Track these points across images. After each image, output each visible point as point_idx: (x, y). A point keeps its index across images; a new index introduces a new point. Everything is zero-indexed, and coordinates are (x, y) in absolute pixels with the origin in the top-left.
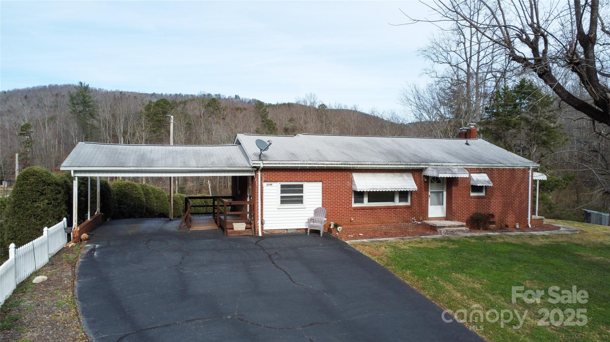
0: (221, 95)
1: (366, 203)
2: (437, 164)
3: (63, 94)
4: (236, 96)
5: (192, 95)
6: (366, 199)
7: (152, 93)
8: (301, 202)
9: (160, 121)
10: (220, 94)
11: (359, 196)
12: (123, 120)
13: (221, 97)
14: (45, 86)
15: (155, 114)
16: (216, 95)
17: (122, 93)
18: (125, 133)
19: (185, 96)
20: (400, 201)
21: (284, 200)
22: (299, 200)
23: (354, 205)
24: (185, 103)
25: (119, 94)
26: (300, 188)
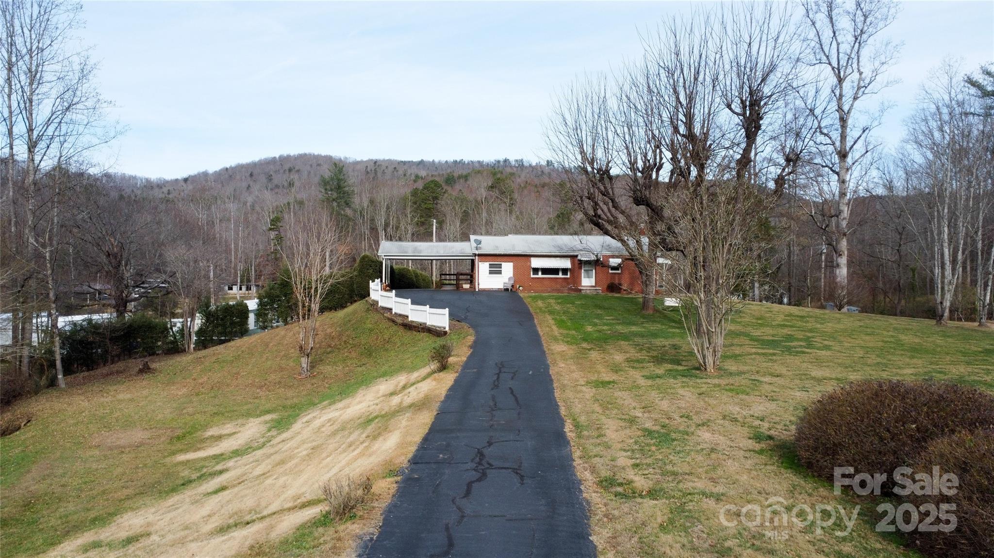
0: (524, 160)
1: (540, 275)
3: (297, 168)
4: (548, 161)
5: (479, 162)
6: (540, 273)
7: (419, 159)
8: (501, 273)
9: (429, 209)
10: (522, 160)
11: (536, 270)
12: (385, 209)
13: (525, 164)
14: (275, 158)
15: (424, 201)
16: (517, 161)
17: (377, 164)
18: (387, 225)
19: (468, 163)
20: (562, 275)
21: (491, 272)
22: (500, 272)
23: (532, 276)
24: (466, 178)
25: (372, 164)
26: (500, 266)
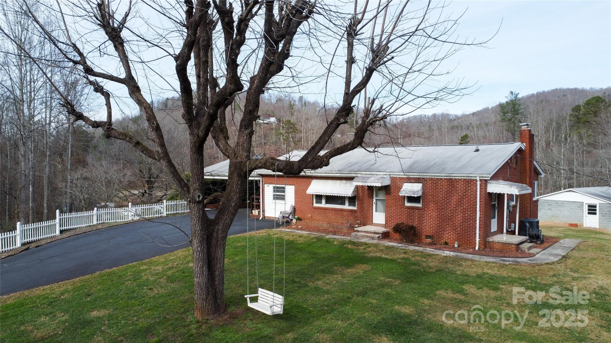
1: (324, 204)
2: (385, 173)
6: (324, 201)
8: (284, 199)
11: (319, 197)
20: (349, 205)
21: (275, 197)
23: (315, 205)
26: (283, 189)
